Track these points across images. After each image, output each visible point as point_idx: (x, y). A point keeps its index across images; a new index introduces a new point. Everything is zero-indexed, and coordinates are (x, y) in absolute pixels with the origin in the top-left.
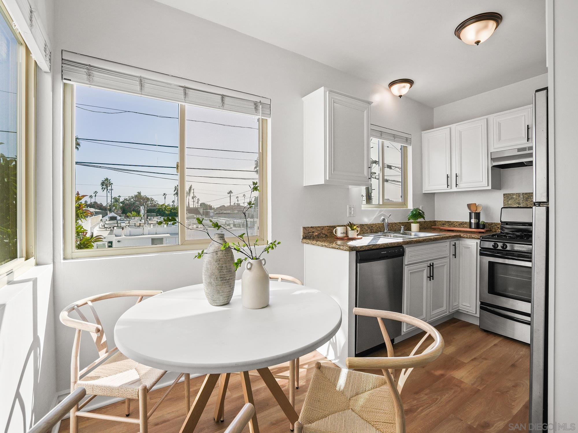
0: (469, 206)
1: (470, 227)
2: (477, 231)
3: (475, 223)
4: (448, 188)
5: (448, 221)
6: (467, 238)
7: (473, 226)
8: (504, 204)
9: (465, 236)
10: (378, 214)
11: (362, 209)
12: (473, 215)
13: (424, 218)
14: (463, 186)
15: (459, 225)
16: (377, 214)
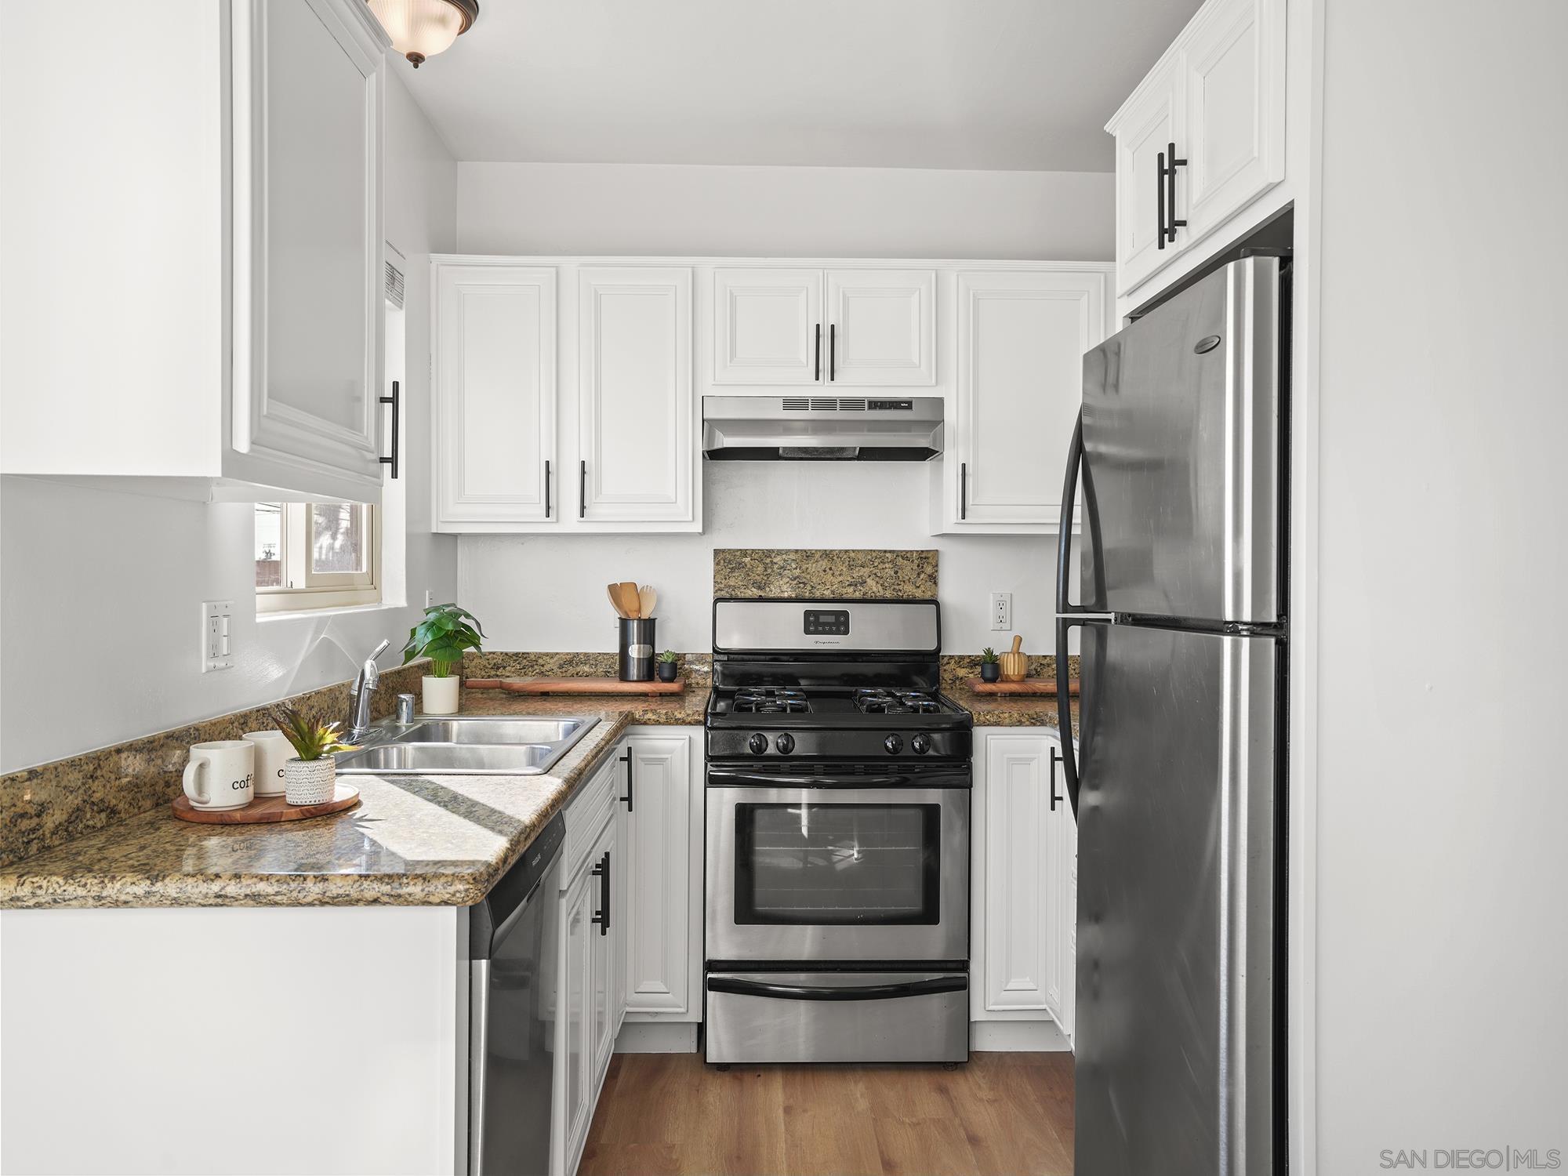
0: (615, 591)
1: (624, 676)
2: (654, 692)
3: (639, 659)
4: (548, 519)
5: (517, 654)
6: (658, 723)
7: (634, 672)
8: (715, 586)
9: (650, 716)
10: (312, 642)
11: (261, 619)
12: (634, 627)
13: (477, 646)
14: (605, 515)
15: (561, 667)
16: (308, 640)
